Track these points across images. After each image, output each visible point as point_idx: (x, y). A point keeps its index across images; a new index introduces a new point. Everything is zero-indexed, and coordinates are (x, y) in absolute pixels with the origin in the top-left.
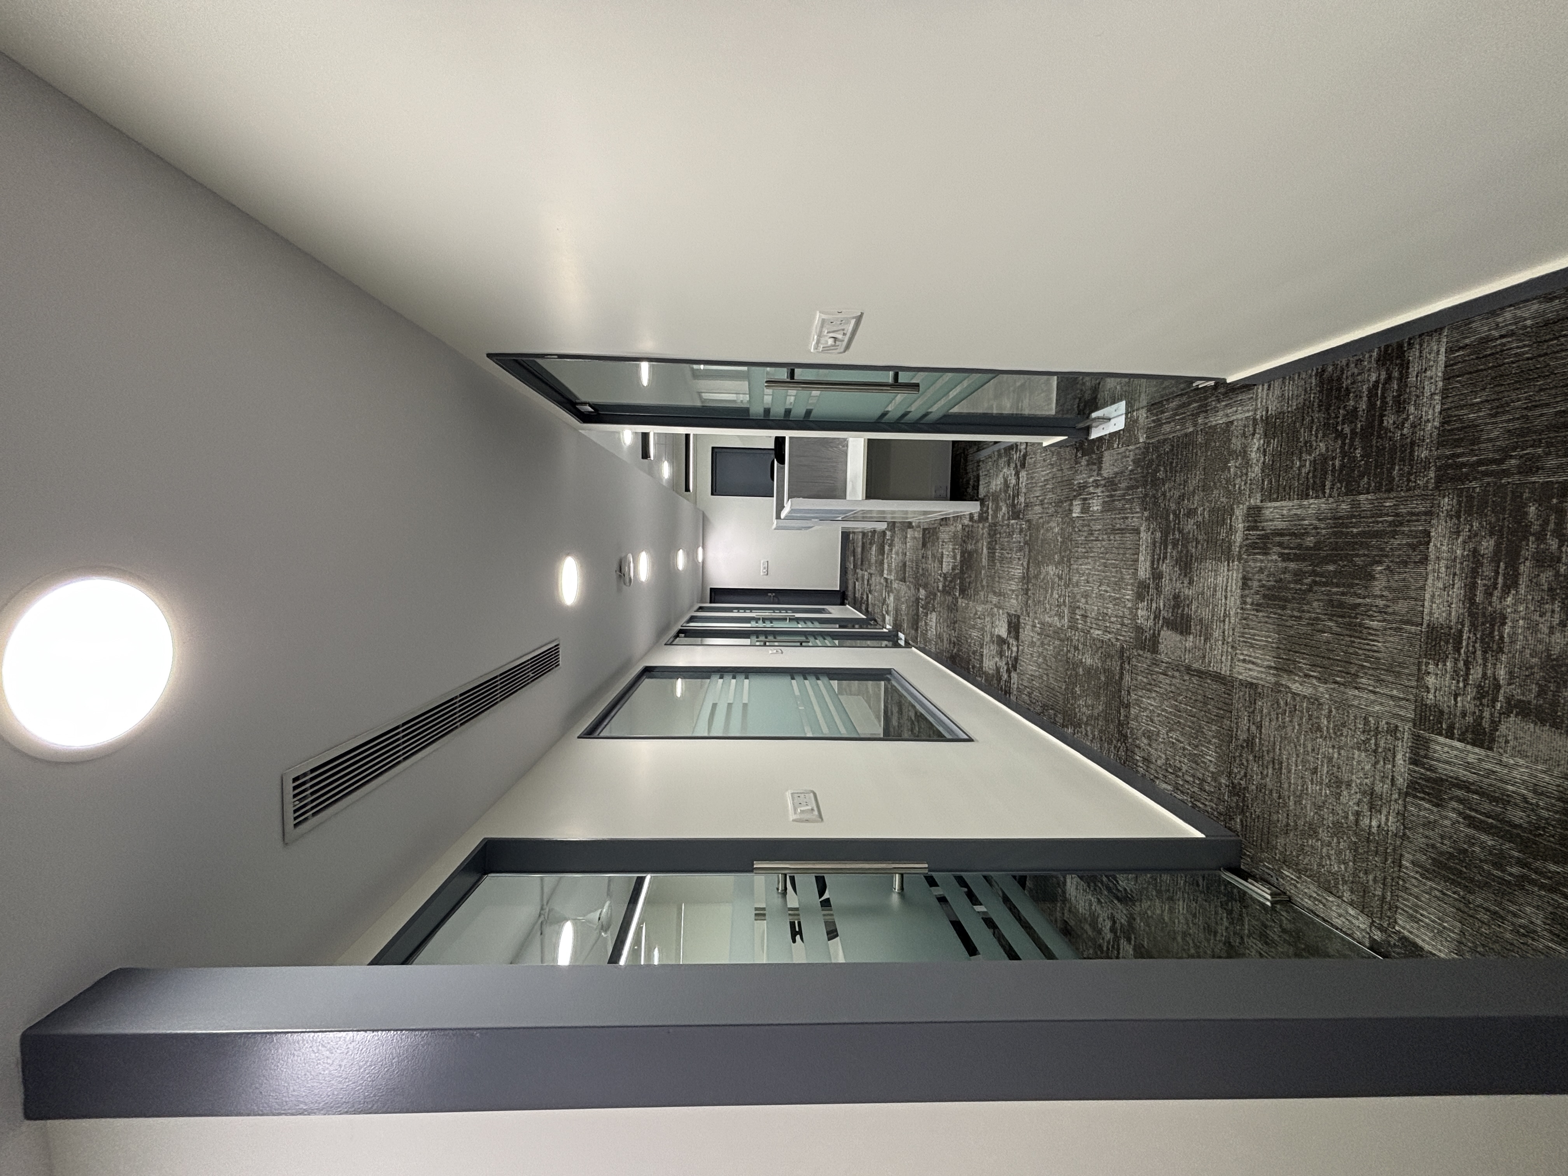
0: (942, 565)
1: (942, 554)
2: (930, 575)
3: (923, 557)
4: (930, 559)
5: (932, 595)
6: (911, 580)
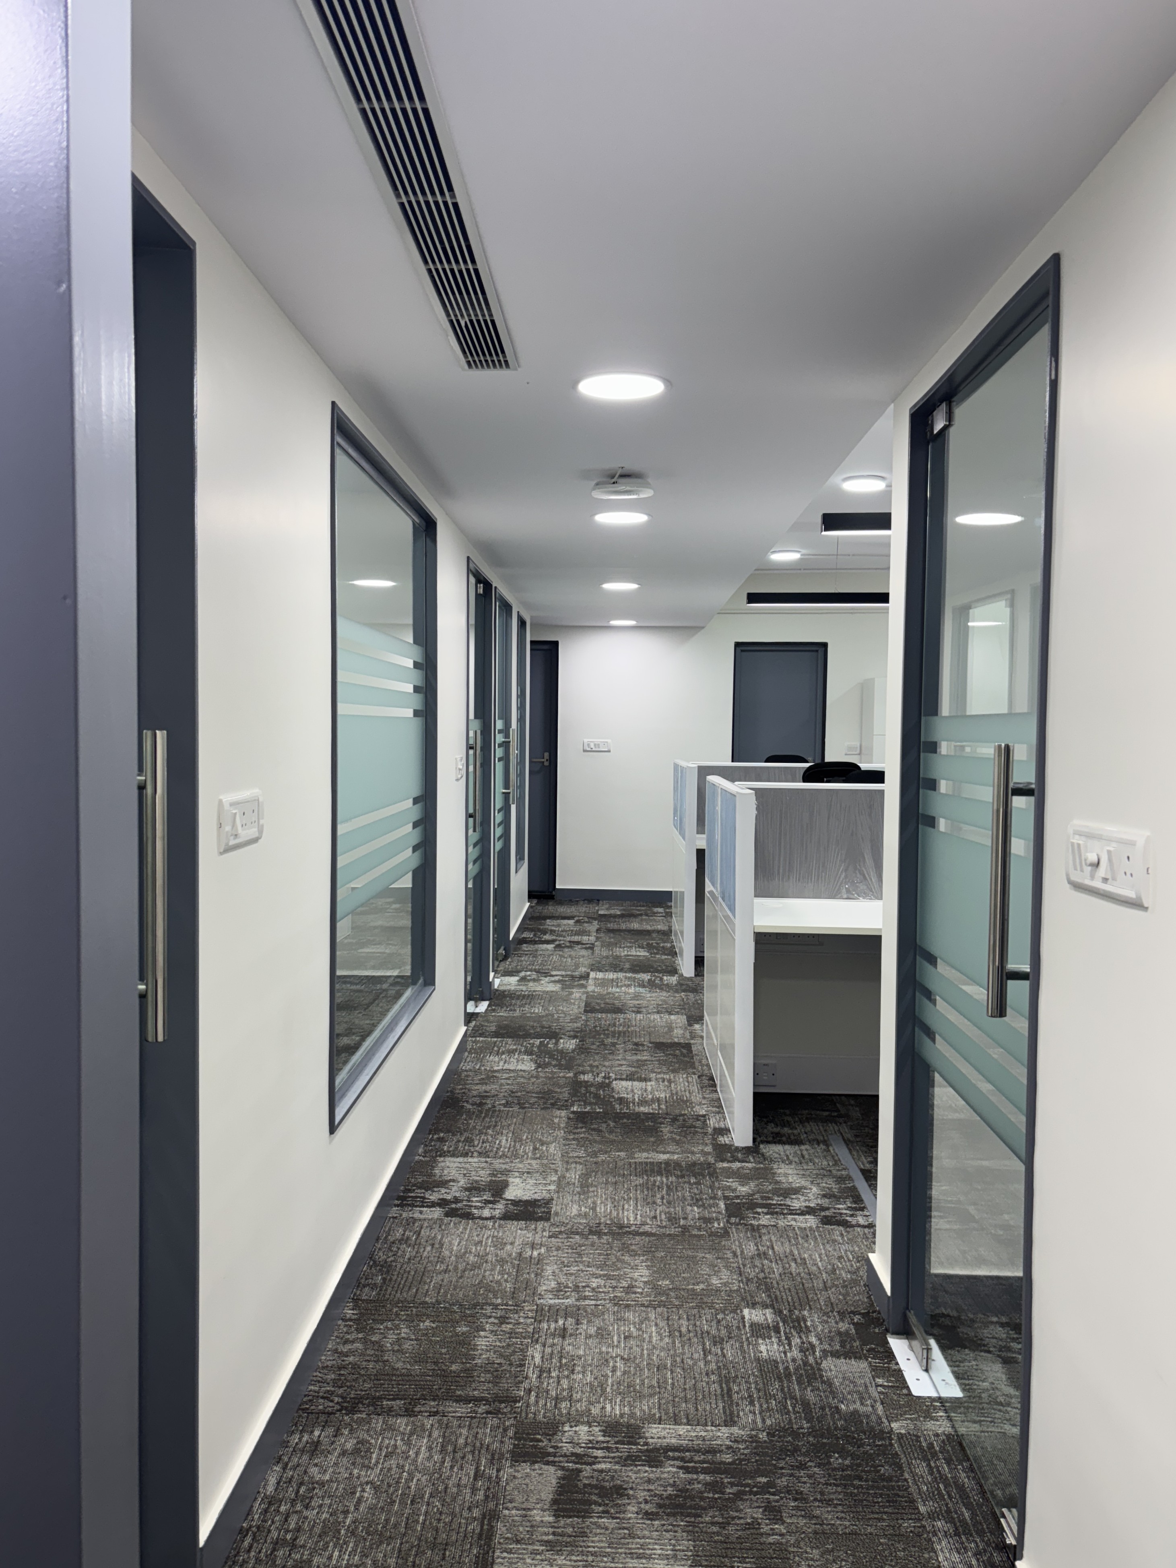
0: (627, 1080)
1: (646, 1080)
2: (605, 1059)
3: (636, 1044)
4: (635, 1058)
5: (566, 1061)
6: (591, 1024)
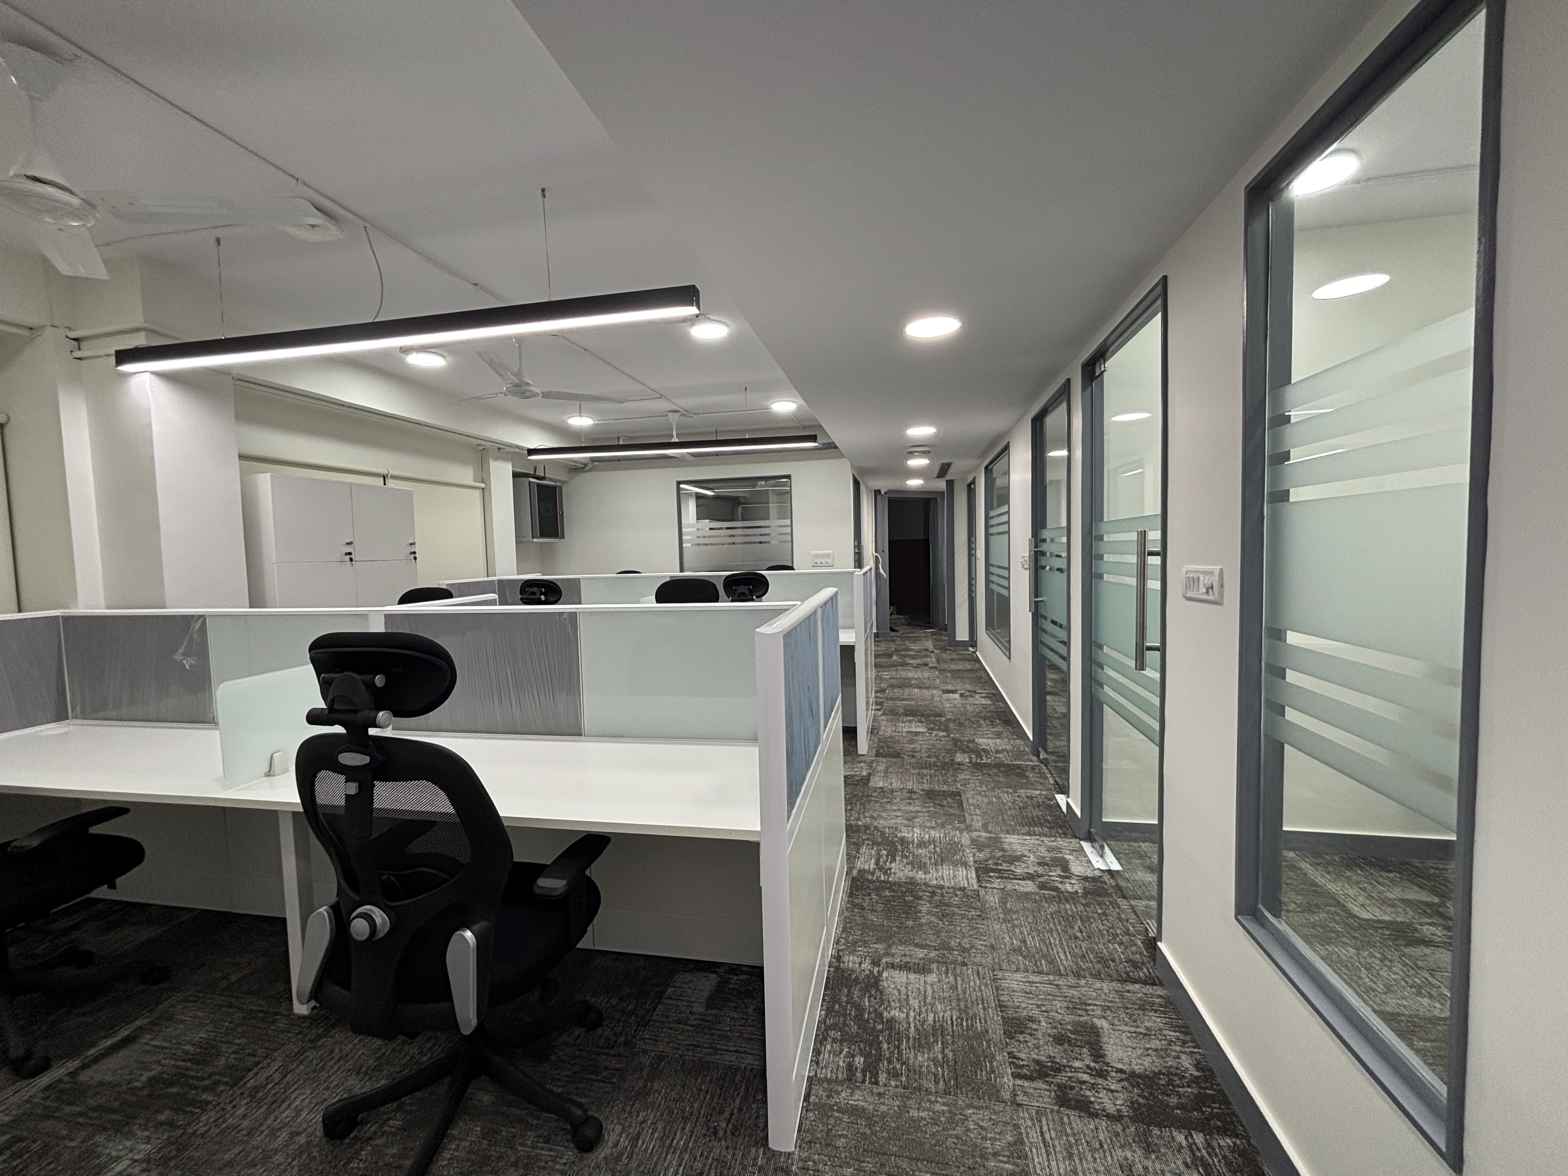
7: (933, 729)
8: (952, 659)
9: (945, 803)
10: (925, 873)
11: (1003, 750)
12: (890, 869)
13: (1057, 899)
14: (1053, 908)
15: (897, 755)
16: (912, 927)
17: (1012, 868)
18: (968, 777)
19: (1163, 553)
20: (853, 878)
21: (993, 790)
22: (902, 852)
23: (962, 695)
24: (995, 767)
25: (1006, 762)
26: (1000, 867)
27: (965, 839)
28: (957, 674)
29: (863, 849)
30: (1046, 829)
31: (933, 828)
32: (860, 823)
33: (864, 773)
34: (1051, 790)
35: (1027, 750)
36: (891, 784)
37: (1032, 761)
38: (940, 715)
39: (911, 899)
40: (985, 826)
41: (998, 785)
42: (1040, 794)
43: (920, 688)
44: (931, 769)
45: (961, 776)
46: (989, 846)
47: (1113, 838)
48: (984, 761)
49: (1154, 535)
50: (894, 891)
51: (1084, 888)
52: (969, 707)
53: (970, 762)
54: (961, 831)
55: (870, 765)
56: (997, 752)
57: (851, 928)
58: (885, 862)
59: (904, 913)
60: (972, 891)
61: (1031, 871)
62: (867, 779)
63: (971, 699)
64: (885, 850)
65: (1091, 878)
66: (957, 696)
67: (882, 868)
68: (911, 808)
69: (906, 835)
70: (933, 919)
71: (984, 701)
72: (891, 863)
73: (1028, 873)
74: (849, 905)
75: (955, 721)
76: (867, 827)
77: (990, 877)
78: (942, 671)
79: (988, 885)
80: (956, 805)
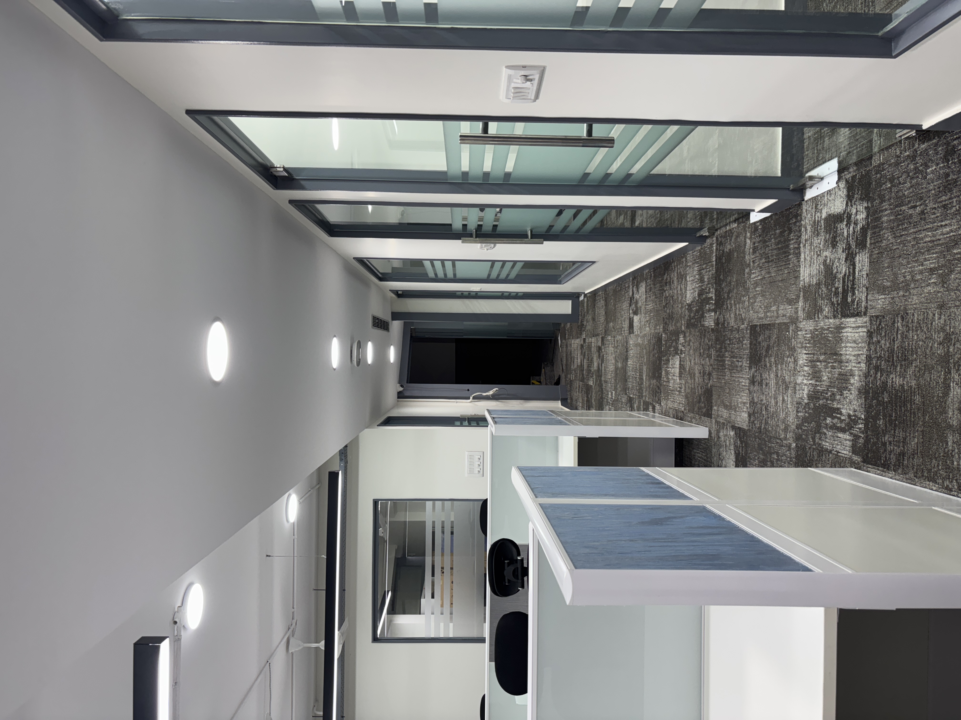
7: (676, 349)
8: (594, 319)
9: (765, 344)
10: (852, 375)
11: (700, 274)
12: (849, 416)
13: (877, 230)
14: (888, 235)
15: (708, 393)
16: (923, 397)
17: (840, 276)
18: (732, 315)
19: (486, 120)
20: (864, 462)
21: (747, 290)
22: (827, 399)
23: (636, 313)
24: (720, 285)
25: (714, 272)
26: (840, 290)
27: (807, 326)
28: (610, 316)
29: (826, 445)
30: (792, 236)
31: (796, 361)
32: (794, 445)
33: (732, 433)
34: (745, 227)
35: (699, 248)
36: (744, 403)
37: (711, 244)
38: (659, 339)
39: (886, 395)
40: (791, 302)
41: (742, 283)
42: (751, 238)
43: (627, 359)
44: (723, 356)
45: (732, 323)
46: (815, 300)
47: (800, 164)
48: (712, 295)
49: (466, 128)
50: (878, 414)
51: (862, 199)
52: (650, 306)
53: (715, 311)
54: (797, 329)
55: (721, 426)
56: (701, 280)
57: (929, 471)
58: (842, 421)
59: (905, 405)
60: (871, 324)
61: (844, 255)
62: (739, 431)
63: (640, 304)
64: (825, 419)
65: (848, 191)
66: (636, 319)
67: (848, 424)
68: (772, 383)
69: (806, 392)
70: (910, 371)
71: (642, 289)
72: (841, 414)
73: (846, 259)
74: (900, 471)
75: (666, 323)
76: (798, 438)
77: (853, 301)
78: (607, 332)
79: (863, 304)
80: (767, 332)
